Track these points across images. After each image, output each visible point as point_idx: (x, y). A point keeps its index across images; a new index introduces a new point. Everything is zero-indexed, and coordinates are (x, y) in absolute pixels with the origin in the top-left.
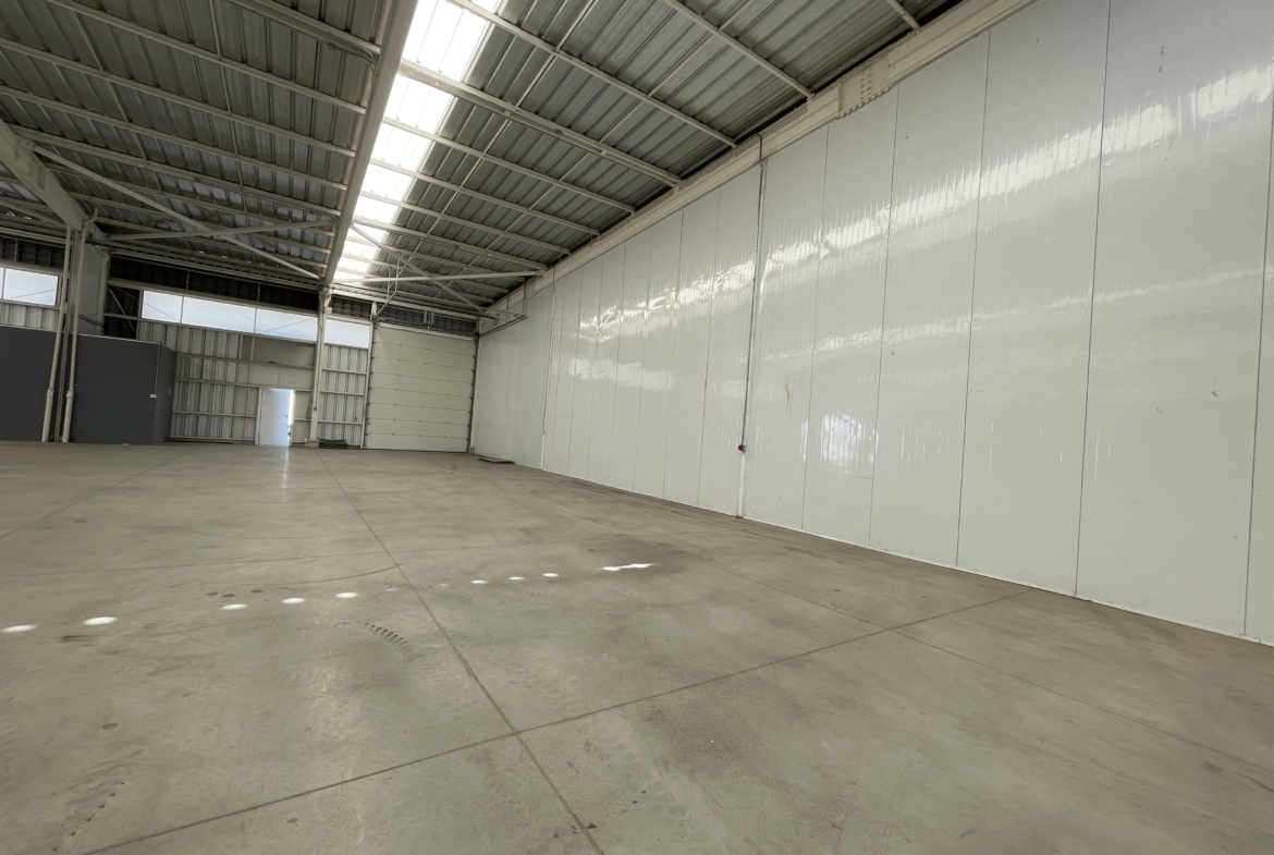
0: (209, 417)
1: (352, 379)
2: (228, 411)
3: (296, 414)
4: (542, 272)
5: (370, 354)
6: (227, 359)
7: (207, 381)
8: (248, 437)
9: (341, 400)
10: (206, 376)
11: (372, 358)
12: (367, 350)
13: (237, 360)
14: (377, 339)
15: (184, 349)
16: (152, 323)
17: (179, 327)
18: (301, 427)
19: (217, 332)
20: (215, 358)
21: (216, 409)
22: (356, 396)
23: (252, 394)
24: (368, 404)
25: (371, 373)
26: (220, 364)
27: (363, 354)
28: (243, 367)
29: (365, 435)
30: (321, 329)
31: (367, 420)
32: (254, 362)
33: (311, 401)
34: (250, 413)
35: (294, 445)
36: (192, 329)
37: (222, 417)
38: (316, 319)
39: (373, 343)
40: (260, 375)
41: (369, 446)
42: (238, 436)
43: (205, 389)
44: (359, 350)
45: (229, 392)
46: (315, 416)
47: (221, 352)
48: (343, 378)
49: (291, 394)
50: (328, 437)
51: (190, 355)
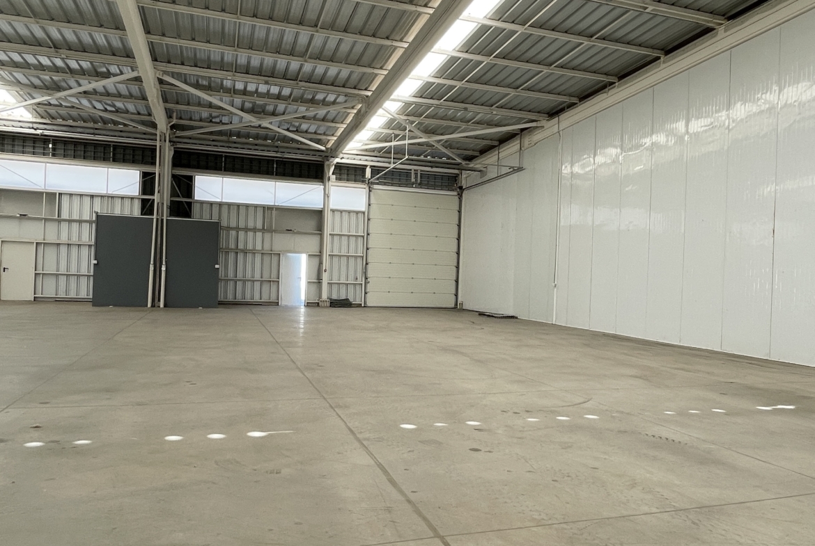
0: (244, 281)
1: (353, 240)
2: (257, 276)
3: (308, 276)
4: (544, 123)
5: (366, 216)
6: (255, 230)
7: (242, 251)
8: (273, 298)
9: (344, 260)
10: (241, 246)
11: (369, 220)
12: (364, 213)
13: (263, 230)
14: (372, 201)
15: (224, 223)
16: (202, 203)
17: (220, 204)
18: (314, 287)
19: (247, 206)
20: (246, 230)
21: (249, 275)
22: (356, 257)
23: (275, 259)
24: (367, 264)
25: (368, 234)
26: (250, 234)
27: (360, 216)
28: (267, 236)
29: (366, 293)
30: (326, 196)
31: (366, 278)
32: (275, 231)
33: (321, 263)
34: (274, 277)
35: (308, 305)
36: (229, 205)
37: (253, 281)
38: (322, 187)
39: (369, 205)
40: (280, 242)
41: (369, 304)
42: (265, 298)
43: (240, 256)
44: (357, 213)
45: (258, 257)
46: (325, 277)
47: (251, 225)
48: (344, 239)
49: (304, 258)
50: (335, 297)
51: (229, 228)
